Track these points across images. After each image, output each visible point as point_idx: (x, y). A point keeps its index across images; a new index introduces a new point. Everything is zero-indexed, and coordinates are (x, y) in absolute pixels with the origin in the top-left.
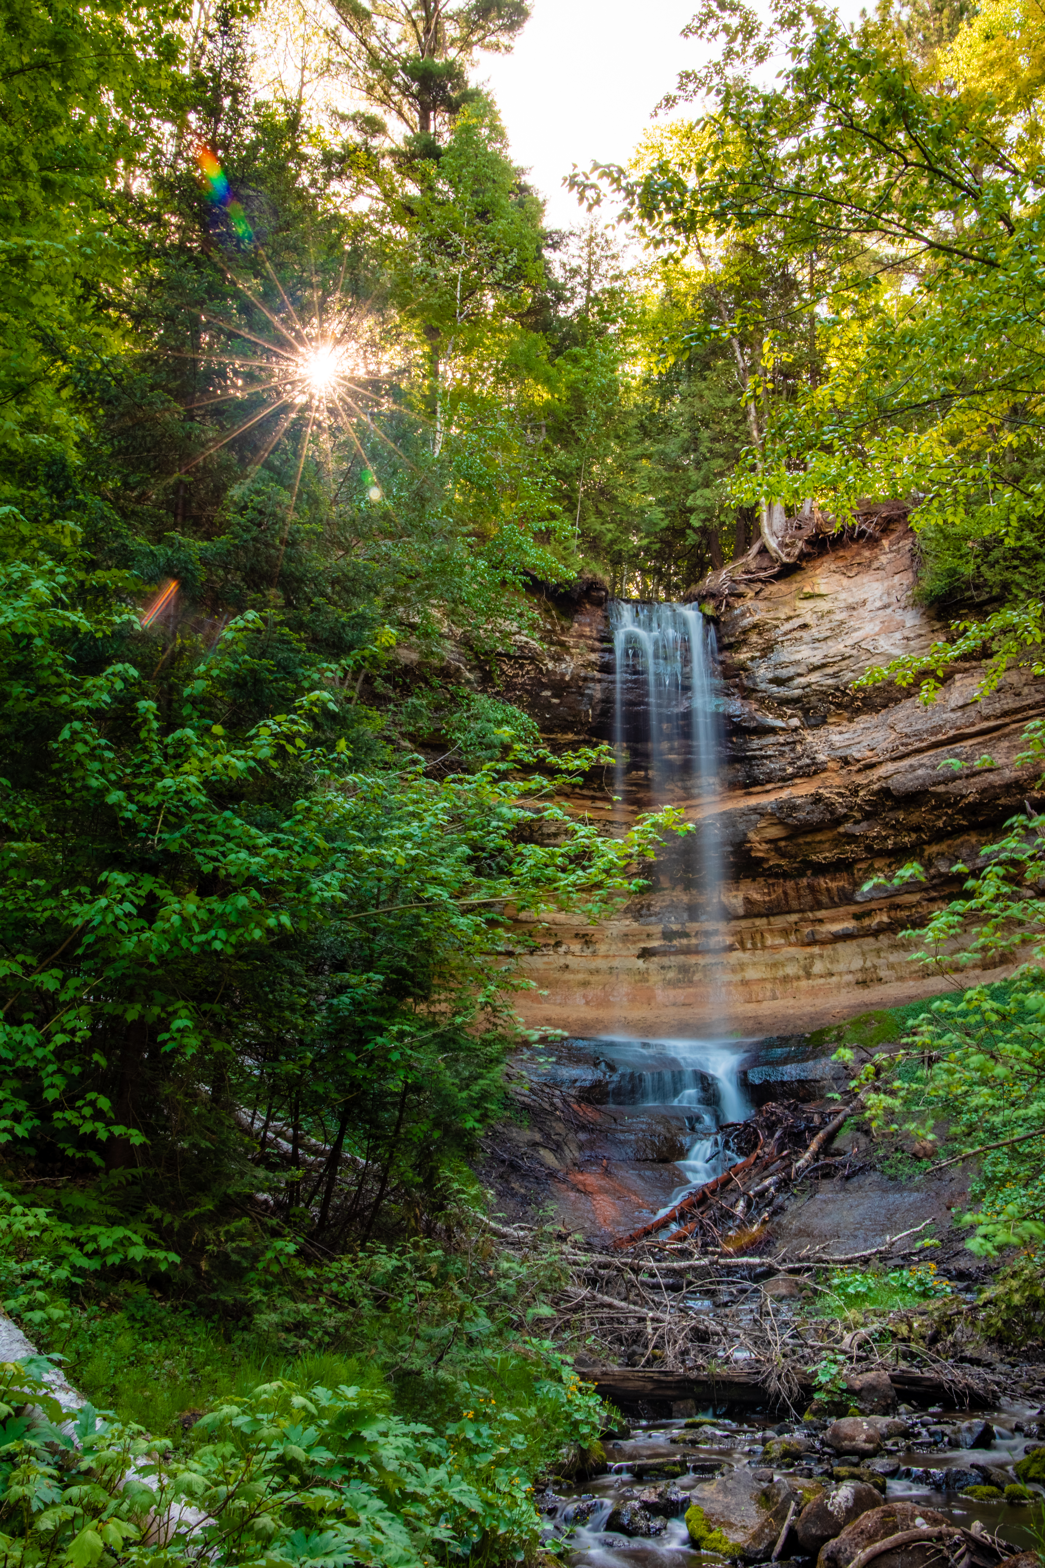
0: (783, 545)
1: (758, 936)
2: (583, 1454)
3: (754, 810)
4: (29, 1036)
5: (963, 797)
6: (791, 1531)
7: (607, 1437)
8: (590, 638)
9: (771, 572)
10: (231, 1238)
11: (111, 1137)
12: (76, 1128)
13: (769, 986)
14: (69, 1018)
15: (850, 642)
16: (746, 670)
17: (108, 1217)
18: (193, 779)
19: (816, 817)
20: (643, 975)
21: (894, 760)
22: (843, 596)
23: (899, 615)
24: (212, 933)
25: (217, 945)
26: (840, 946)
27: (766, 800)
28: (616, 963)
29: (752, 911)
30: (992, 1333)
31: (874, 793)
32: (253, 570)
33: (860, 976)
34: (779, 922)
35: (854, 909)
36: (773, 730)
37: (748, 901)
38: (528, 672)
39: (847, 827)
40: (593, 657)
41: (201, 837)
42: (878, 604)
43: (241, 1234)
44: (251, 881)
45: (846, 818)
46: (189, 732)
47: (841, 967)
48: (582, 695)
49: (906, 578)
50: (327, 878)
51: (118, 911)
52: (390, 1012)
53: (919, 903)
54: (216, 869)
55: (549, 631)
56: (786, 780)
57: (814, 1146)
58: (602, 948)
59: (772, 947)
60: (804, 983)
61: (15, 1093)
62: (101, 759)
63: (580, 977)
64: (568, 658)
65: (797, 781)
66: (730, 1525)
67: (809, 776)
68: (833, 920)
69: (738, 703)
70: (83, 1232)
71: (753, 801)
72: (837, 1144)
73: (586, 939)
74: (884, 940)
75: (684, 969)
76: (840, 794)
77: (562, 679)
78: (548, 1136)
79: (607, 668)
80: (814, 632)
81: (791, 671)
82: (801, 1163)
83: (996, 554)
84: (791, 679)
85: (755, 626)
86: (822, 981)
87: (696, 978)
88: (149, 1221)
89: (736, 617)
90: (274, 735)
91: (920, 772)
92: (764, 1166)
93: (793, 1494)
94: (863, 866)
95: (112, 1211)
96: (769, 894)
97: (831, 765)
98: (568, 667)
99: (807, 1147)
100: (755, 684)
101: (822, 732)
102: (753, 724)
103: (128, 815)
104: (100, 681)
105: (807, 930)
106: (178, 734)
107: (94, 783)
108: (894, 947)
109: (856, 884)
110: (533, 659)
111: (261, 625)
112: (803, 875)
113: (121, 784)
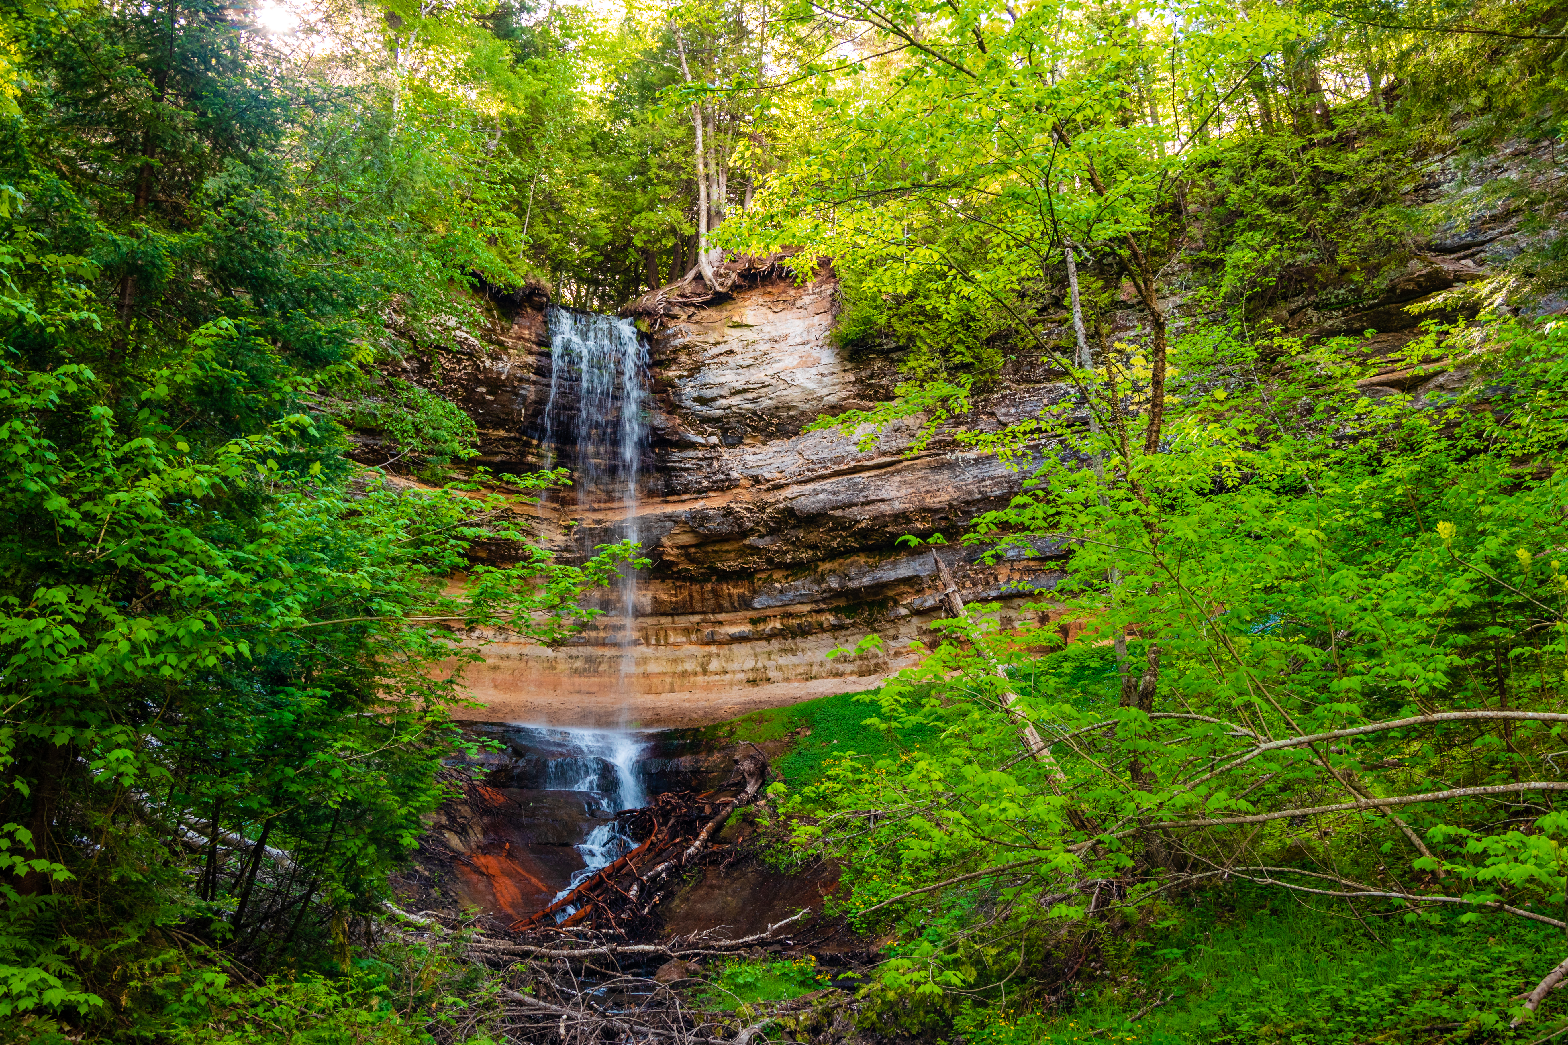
0: (717, 275)
1: (662, 634)
3: (669, 517)
5: (857, 522)
8: (528, 340)
9: (705, 298)
10: (157, 972)
11: (32, 872)
13: (668, 680)
15: (770, 372)
16: (673, 387)
17: (19, 952)
18: (150, 494)
19: (725, 529)
20: (552, 664)
21: (799, 483)
22: (767, 328)
23: (816, 353)
24: (161, 657)
25: (166, 671)
26: (735, 647)
27: (681, 509)
28: (526, 650)
29: (660, 610)
30: (867, 1025)
31: (780, 512)
33: (751, 676)
34: (683, 621)
35: (751, 614)
36: (693, 445)
37: (655, 599)
38: (465, 368)
39: (752, 540)
40: (530, 359)
41: (153, 552)
42: (799, 340)
44: (209, 602)
45: (752, 531)
46: (148, 441)
47: (735, 666)
48: (517, 395)
49: (826, 319)
50: (289, 602)
51: (57, 634)
52: (332, 726)
53: (810, 612)
54: (168, 587)
55: (489, 330)
56: (701, 492)
57: (703, 836)
59: (673, 644)
60: (700, 679)
62: (42, 461)
63: (491, 662)
64: (505, 358)
65: (711, 494)
67: (722, 490)
68: (732, 623)
69: (664, 416)
71: (669, 509)
72: (724, 832)
74: (775, 644)
75: (590, 660)
76: (749, 510)
77: (498, 378)
78: (452, 819)
79: (543, 371)
80: (739, 359)
81: (714, 392)
82: (691, 850)
83: (905, 308)
84: (714, 399)
85: (686, 347)
86: (717, 677)
87: (601, 669)
88: (63, 951)
89: (669, 336)
90: (245, 454)
91: (822, 496)
92: (658, 854)
94: (763, 576)
95: (21, 944)
96: (676, 595)
97: (743, 482)
98: (505, 367)
99: (696, 836)
100: (681, 400)
101: (737, 451)
102: (675, 438)
103: (70, 523)
104: (50, 380)
105: (707, 631)
106: (136, 442)
107: (34, 487)
108: (783, 651)
109: (755, 592)
110: (471, 356)
111: (234, 332)
112: (708, 580)
113: (64, 490)
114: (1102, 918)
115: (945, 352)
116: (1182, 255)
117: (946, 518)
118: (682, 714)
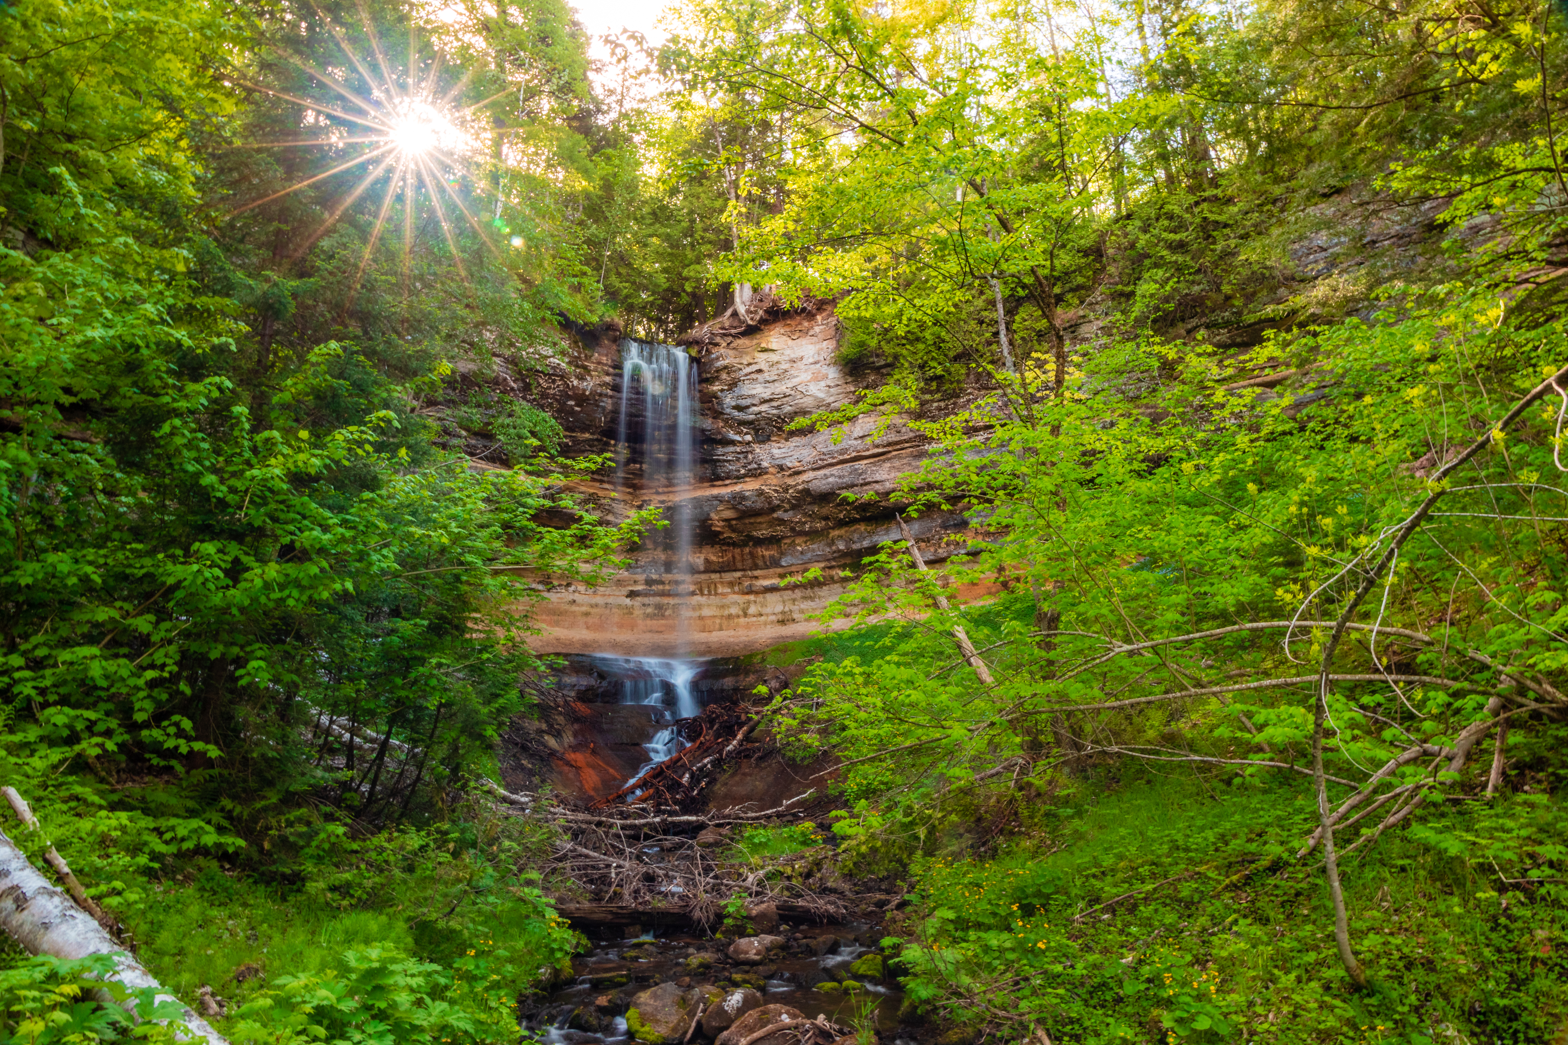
0: (748, 312)
1: (713, 586)
2: (556, 972)
3: (716, 498)
4: (123, 667)
5: (858, 499)
6: (699, 1023)
7: (576, 957)
8: (606, 365)
9: (739, 330)
10: (290, 824)
11: (192, 751)
12: (161, 744)
13: (718, 621)
14: (159, 657)
15: (790, 385)
16: (717, 398)
17: (188, 810)
18: (277, 471)
19: (759, 505)
20: (629, 610)
21: (814, 470)
22: (787, 352)
23: (825, 370)
24: (287, 592)
25: (291, 602)
26: (769, 596)
27: (724, 491)
28: (610, 600)
29: (710, 568)
30: (845, 871)
31: (799, 492)
32: (337, 305)
33: (780, 617)
34: (728, 577)
35: (779, 570)
36: (733, 443)
37: (707, 561)
38: (558, 386)
39: (779, 514)
40: (608, 379)
41: (282, 516)
42: (811, 360)
43: (299, 821)
44: (322, 551)
45: (778, 507)
46: (276, 434)
47: (768, 610)
48: (598, 406)
49: (832, 344)
50: (385, 552)
51: (207, 574)
52: (431, 648)
53: (824, 568)
54: (293, 542)
55: (575, 357)
57: (740, 736)
58: (601, 590)
59: (722, 594)
60: (742, 620)
61: (108, 714)
62: (198, 449)
63: (584, 609)
64: (588, 378)
65: (747, 479)
66: (657, 1021)
67: (755, 476)
68: (765, 577)
69: (710, 421)
70: (163, 823)
71: (715, 491)
72: (755, 734)
73: (590, 583)
74: (798, 593)
76: (776, 491)
77: (583, 394)
78: (551, 726)
79: (617, 388)
80: (766, 376)
81: (748, 402)
82: (730, 747)
84: (748, 407)
85: (726, 367)
86: (754, 619)
87: (667, 613)
88: (222, 810)
89: (713, 360)
90: (348, 441)
91: (830, 480)
92: (705, 750)
93: (702, 999)
94: (788, 541)
95: (191, 804)
96: (722, 557)
97: (771, 470)
98: (589, 385)
99: (735, 737)
100: (723, 408)
101: (766, 446)
102: (719, 437)
103: (220, 495)
104: (199, 388)
105: (746, 584)
106: (266, 434)
107: (191, 468)
108: (805, 598)
109: (782, 554)
110: (562, 377)
111: (341, 352)
112: (746, 545)
113: (215, 470)
114: (1021, 789)
115: (922, 367)
116: (1102, 288)
118: (728, 646)
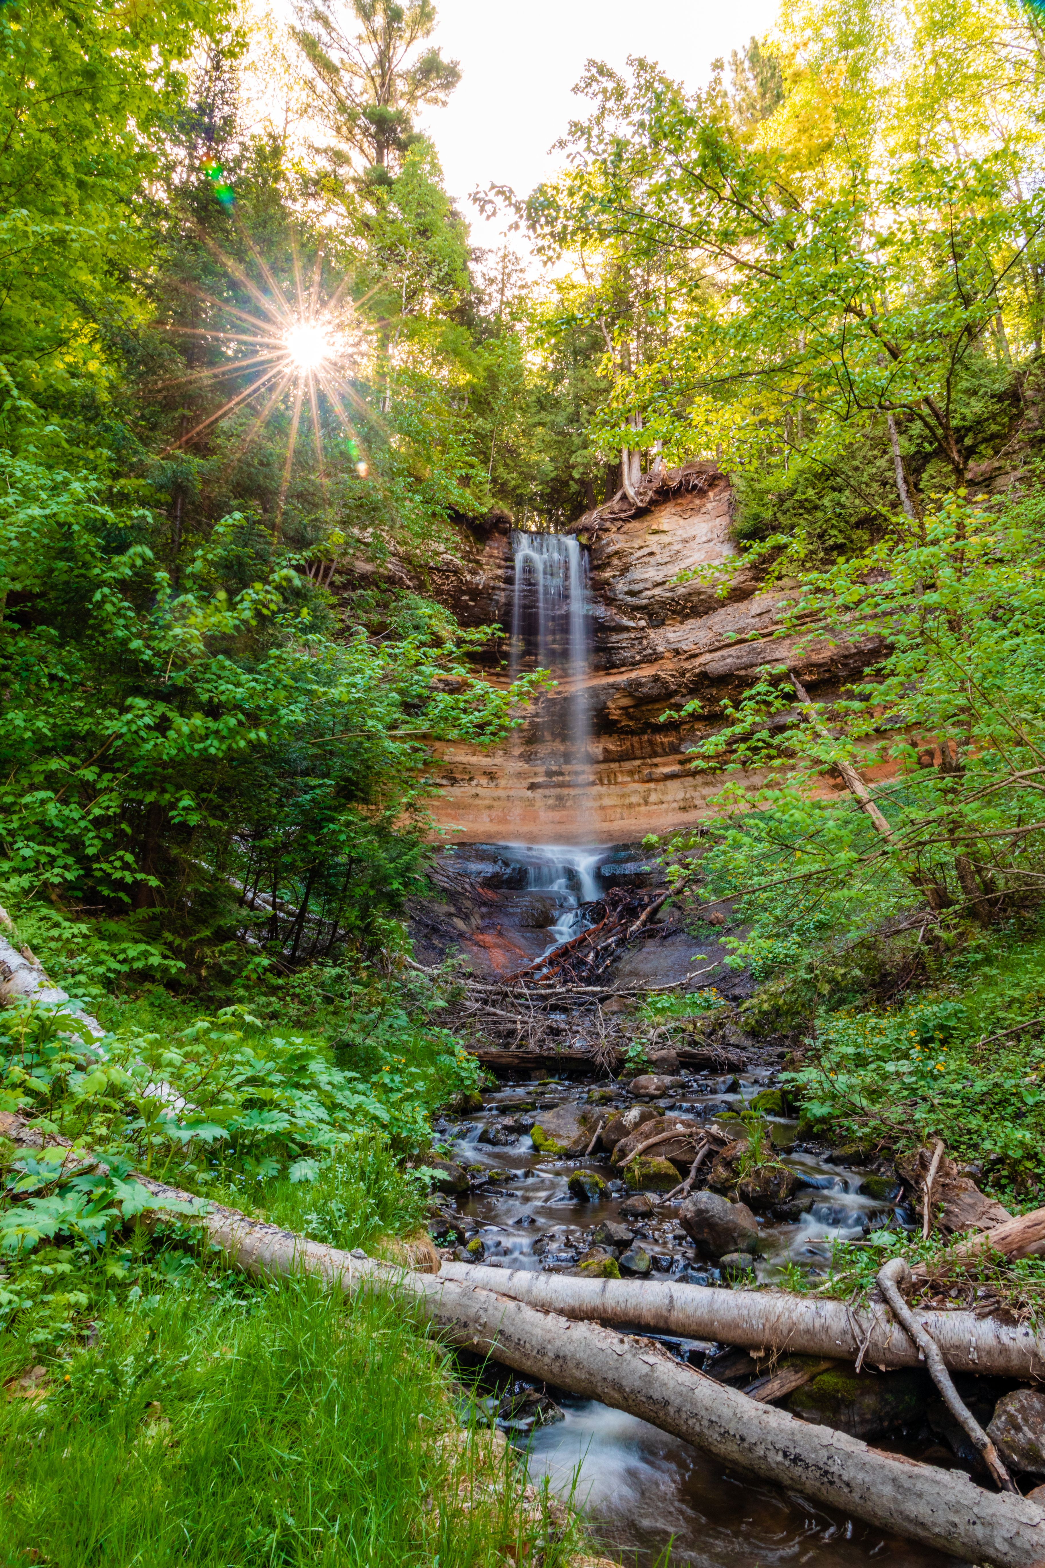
0: (638, 494)
1: (612, 775)
2: (467, 1098)
3: (612, 686)
4: (74, 811)
6: (599, 1139)
7: (484, 1091)
8: (497, 558)
9: (629, 513)
10: (223, 954)
11: (136, 882)
12: (109, 875)
13: (619, 810)
14: (104, 799)
15: (683, 566)
16: (609, 584)
18: (195, 632)
19: (655, 692)
20: (531, 802)
21: (711, 651)
22: (679, 532)
23: (719, 548)
24: (209, 742)
25: (212, 751)
26: (669, 783)
27: (620, 679)
28: (512, 793)
29: (609, 757)
30: (748, 1029)
31: (696, 675)
32: (238, 484)
33: (682, 804)
34: (628, 765)
35: (679, 757)
36: (627, 629)
37: (606, 750)
38: (452, 582)
39: (677, 699)
40: (500, 572)
41: (199, 676)
42: (704, 539)
43: (230, 951)
44: (237, 706)
45: (676, 692)
46: (190, 597)
47: (669, 797)
48: (491, 599)
49: (725, 521)
50: (292, 707)
51: (140, 724)
52: (340, 809)
54: (211, 698)
55: (468, 552)
56: (635, 664)
57: (643, 917)
58: (502, 782)
59: (622, 783)
60: (643, 809)
61: (65, 851)
62: (125, 617)
63: (487, 802)
64: (481, 572)
65: (643, 665)
66: (560, 1136)
67: (651, 662)
68: (665, 765)
69: (603, 608)
70: (116, 947)
71: (611, 680)
72: (659, 915)
73: (491, 776)
74: (699, 779)
75: (560, 798)
76: (672, 676)
77: (477, 588)
78: (459, 909)
79: (509, 580)
80: (658, 558)
81: (641, 586)
82: (634, 928)
83: (788, 504)
84: (641, 592)
85: (617, 553)
86: (656, 807)
89: (604, 546)
90: (254, 601)
91: (728, 661)
92: (608, 931)
93: (602, 1116)
94: (687, 727)
95: (138, 936)
96: (621, 746)
97: (667, 654)
98: (481, 579)
99: (638, 918)
100: (615, 595)
101: (661, 631)
102: (613, 624)
103: (146, 658)
104: (124, 559)
105: (646, 772)
106: (182, 598)
107: (120, 633)
108: (706, 784)
109: (682, 740)
110: (456, 573)
111: (244, 523)
112: (645, 733)
113: (139, 635)
114: (928, 943)
115: (820, 536)
116: (1020, 435)
117: (829, 671)
118: (630, 833)
